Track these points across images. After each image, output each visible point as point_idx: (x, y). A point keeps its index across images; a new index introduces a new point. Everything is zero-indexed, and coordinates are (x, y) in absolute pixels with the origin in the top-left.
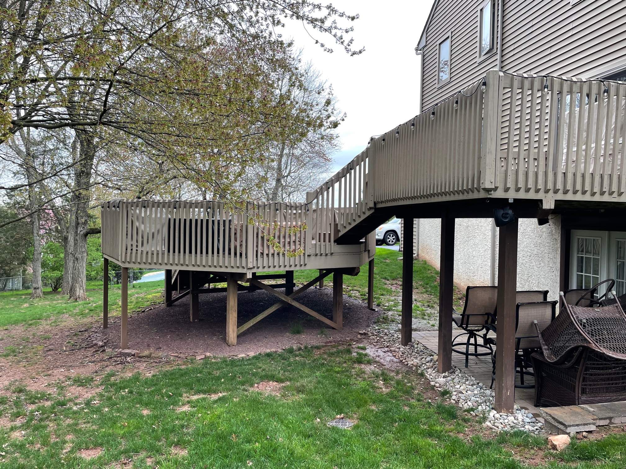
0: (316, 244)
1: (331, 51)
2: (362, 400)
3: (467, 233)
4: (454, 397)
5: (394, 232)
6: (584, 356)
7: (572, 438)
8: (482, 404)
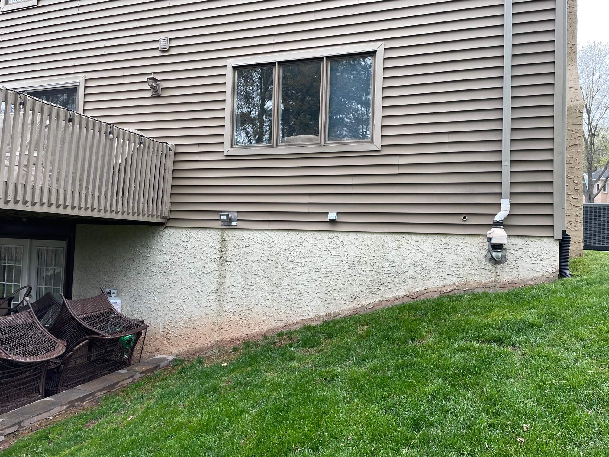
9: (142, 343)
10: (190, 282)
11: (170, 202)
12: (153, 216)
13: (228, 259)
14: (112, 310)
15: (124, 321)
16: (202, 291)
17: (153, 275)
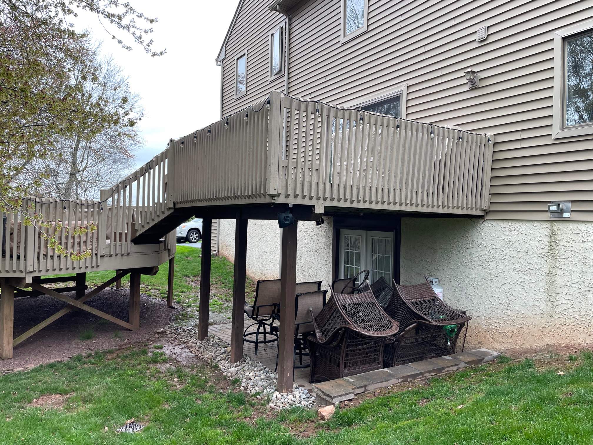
0: (110, 244)
1: (130, 49)
2: (154, 401)
3: (261, 232)
4: (243, 384)
5: (197, 230)
6: (346, 336)
7: (336, 408)
8: (267, 387)
9: (464, 333)
10: (514, 277)
11: (490, 194)
12: (472, 209)
13: (559, 255)
14: (435, 299)
15: (448, 310)
16: (528, 289)
17: (473, 267)
